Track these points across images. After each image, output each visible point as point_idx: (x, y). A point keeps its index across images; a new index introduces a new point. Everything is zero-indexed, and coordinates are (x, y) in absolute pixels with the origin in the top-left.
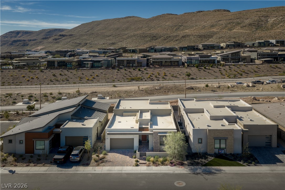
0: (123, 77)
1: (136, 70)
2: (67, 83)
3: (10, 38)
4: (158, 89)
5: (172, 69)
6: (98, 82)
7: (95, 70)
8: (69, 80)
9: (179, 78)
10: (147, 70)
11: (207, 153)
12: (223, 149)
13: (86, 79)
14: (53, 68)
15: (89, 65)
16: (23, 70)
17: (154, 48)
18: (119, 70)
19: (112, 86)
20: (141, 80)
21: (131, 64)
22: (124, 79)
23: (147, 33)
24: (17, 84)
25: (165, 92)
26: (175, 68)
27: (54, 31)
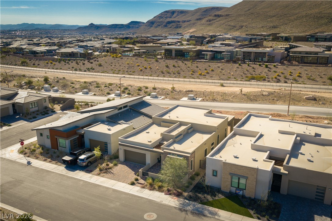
0: (242, 74)
1: (262, 66)
2: (177, 77)
3: (165, 18)
4: (265, 95)
5: (313, 67)
6: (210, 78)
7: (213, 63)
8: (181, 73)
9: (317, 81)
10: (277, 68)
11: (221, 189)
12: (242, 190)
13: (199, 73)
14: (169, 58)
15: (208, 57)
16: (139, 58)
17: (315, 36)
18: (241, 65)
19: (219, 84)
20: (263, 80)
21: (260, 57)
22: (243, 77)
23: (325, 12)
24: (130, 73)
25: (273, 99)
26: (319, 68)
27: (211, 10)
